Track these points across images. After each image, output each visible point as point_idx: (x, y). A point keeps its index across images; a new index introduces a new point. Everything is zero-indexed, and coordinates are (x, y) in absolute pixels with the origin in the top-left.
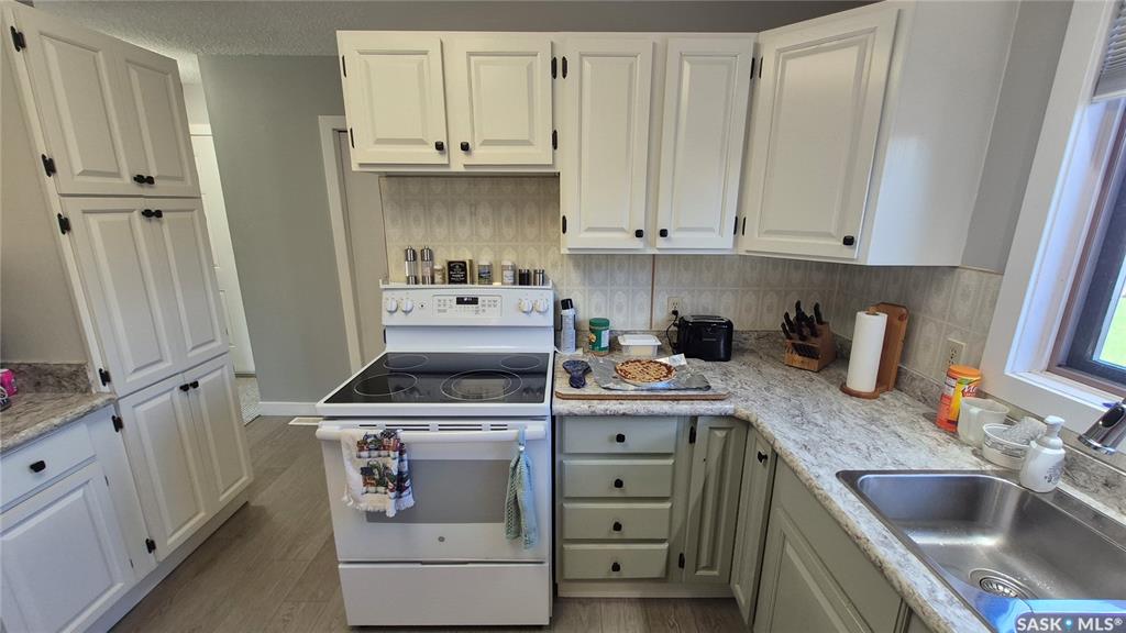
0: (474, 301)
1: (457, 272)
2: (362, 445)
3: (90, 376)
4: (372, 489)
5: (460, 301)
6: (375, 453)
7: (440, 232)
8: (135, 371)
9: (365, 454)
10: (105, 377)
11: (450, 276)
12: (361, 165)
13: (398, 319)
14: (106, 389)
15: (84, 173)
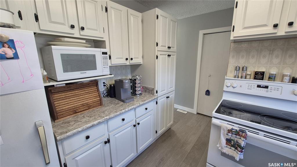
0: (267, 87)
1: (259, 76)
2: (230, 131)
3: (155, 91)
4: (229, 147)
5: (259, 86)
6: (235, 136)
7: (252, 61)
8: (162, 91)
9: (230, 134)
10: (157, 92)
11: (255, 77)
12: (234, 37)
13: (231, 89)
14: (156, 95)
15: (162, 46)
